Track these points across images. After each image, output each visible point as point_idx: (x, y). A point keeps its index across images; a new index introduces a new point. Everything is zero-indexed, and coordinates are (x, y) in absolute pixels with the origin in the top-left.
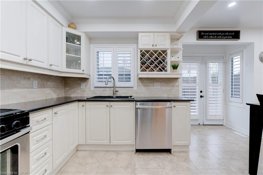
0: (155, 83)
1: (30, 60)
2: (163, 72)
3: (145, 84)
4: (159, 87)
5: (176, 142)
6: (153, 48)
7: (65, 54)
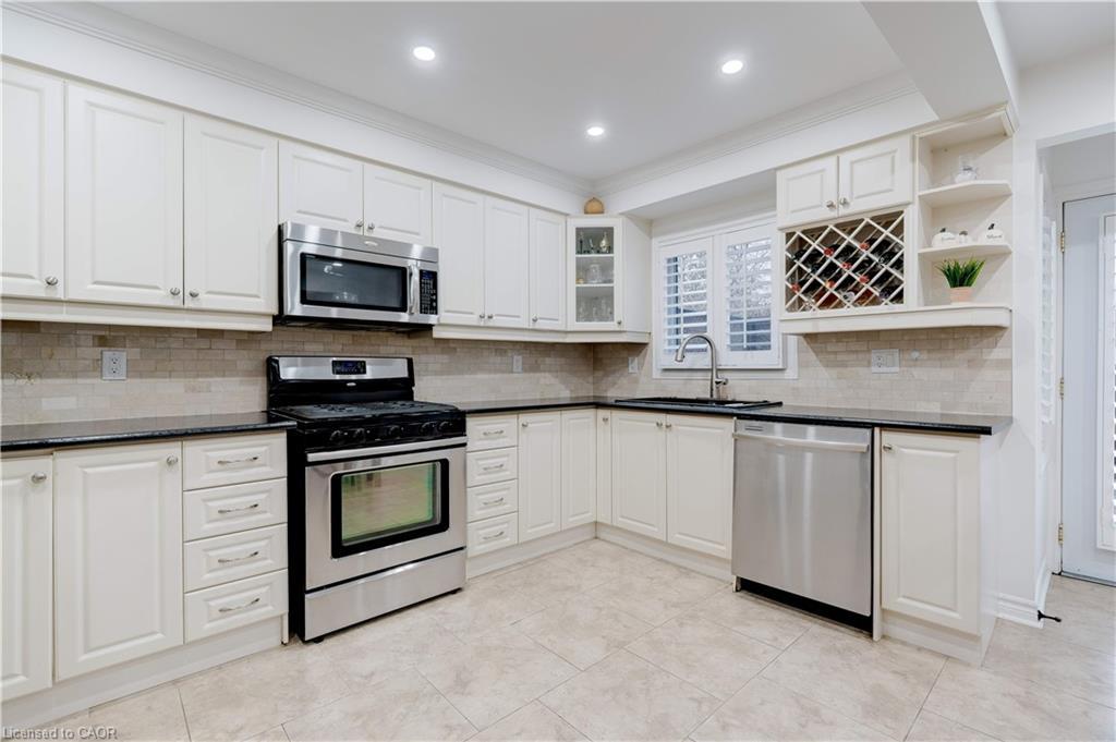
0: (874, 356)
1: (490, 317)
2: (886, 306)
3: (832, 356)
4: (897, 369)
5: (901, 600)
6: (833, 214)
7: (573, 286)
